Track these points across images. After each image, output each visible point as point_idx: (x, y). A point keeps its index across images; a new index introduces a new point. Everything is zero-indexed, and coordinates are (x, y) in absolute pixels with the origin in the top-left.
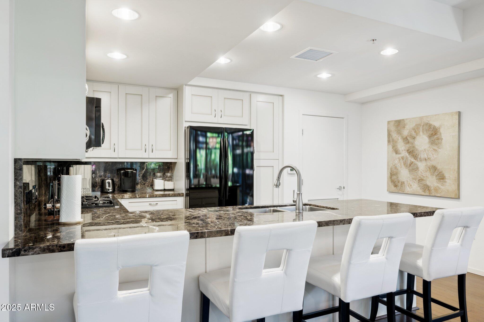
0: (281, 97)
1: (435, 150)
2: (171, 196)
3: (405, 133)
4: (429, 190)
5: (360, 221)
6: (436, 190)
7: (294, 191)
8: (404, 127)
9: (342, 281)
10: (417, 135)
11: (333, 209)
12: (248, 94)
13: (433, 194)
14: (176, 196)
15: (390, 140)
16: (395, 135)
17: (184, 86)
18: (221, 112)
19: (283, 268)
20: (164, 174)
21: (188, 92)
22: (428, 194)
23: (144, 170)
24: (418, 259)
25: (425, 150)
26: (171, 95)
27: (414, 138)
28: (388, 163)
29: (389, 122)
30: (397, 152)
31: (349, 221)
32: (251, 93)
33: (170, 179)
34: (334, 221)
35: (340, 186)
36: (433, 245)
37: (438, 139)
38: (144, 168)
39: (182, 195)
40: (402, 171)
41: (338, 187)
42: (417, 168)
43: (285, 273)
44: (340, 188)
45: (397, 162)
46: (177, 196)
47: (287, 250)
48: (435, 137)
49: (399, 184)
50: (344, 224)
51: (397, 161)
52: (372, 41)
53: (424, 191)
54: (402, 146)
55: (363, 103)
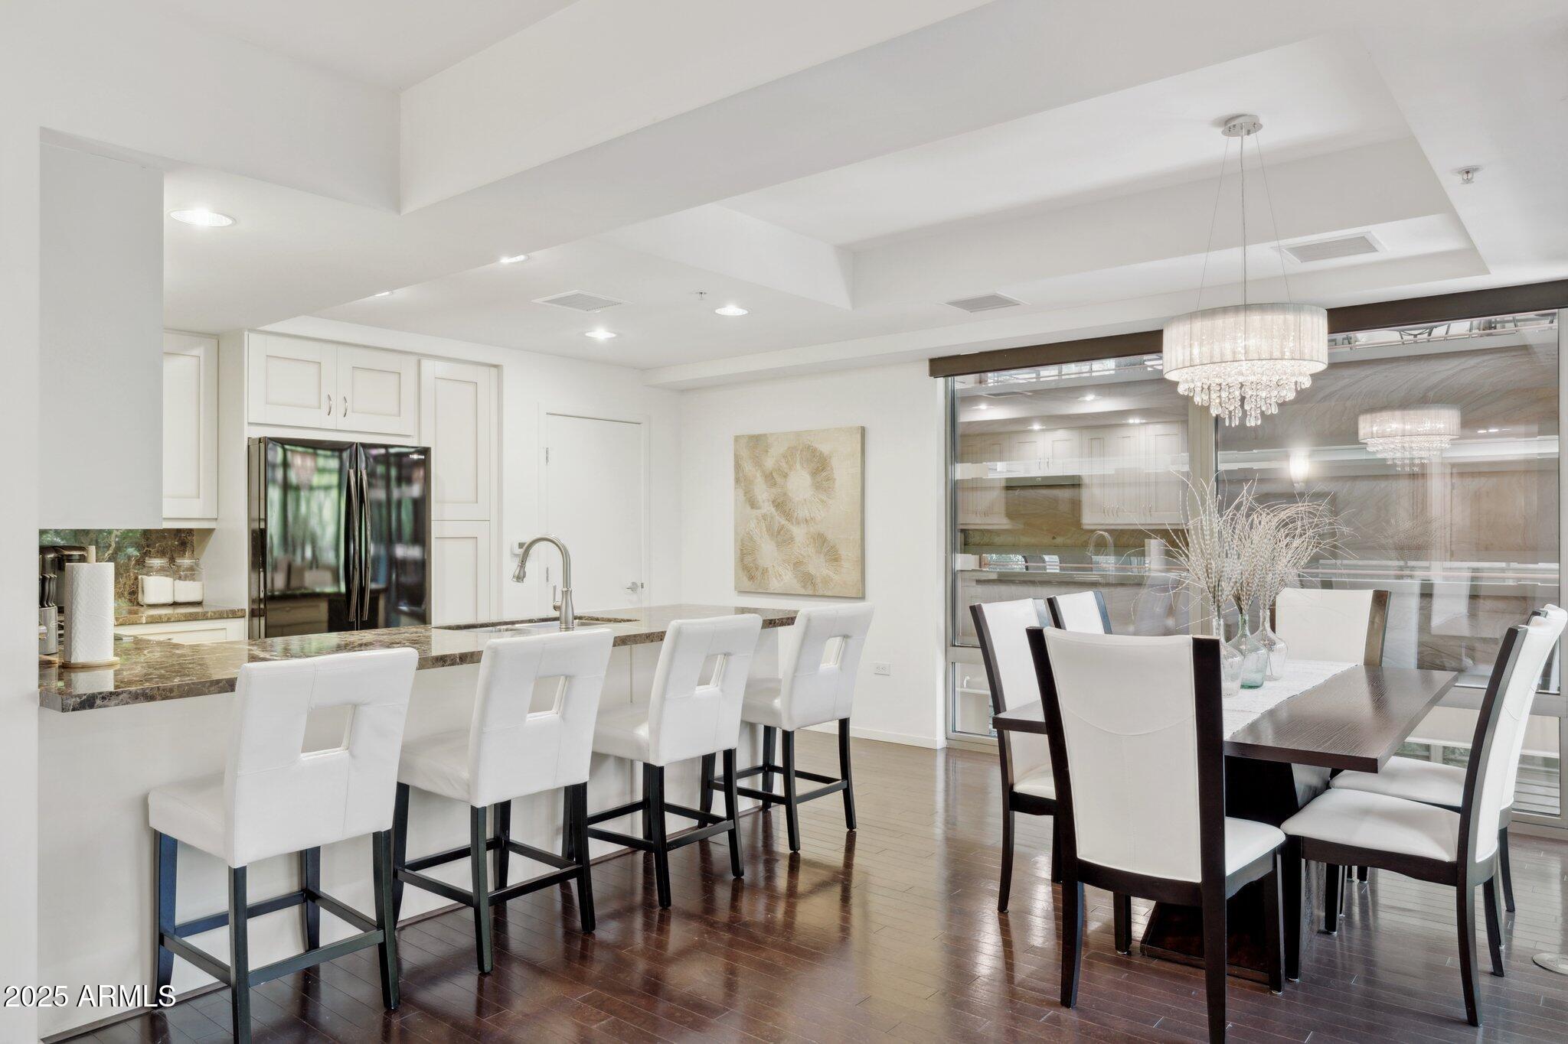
0: (494, 371)
1: (823, 501)
2: (211, 619)
3: (769, 463)
4: (814, 584)
5: (680, 628)
6: (826, 581)
7: (555, 588)
8: (767, 451)
9: (651, 732)
10: (790, 469)
11: (628, 621)
12: (413, 359)
13: (820, 592)
14: (224, 618)
15: (741, 479)
16: (748, 467)
17: (246, 333)
18: (344, 402)
19: (559, 709)
20: (172, 560)
21: (255, 347)
22: (811, 593)
23: (110, 552)
24: (775, 697)
25: (805, 500)
26: (199, 351)
27: (786, 476)
28: (736, 527)
29: (737, 439)
30: (753, 504)
31: (660, 636)
32: (420, 357)
33: (191, 574)
34: (635, 636)
35: (633, 583)
36: (796, 670)
37: (828, 480)
38: (110, 545)
39: (240, 614)
40: (763, 545)
41: (630, 585)
42: (792, 539)
43: (563, 717)
44: (633, 588)
45: (754, 526)
46: (228, 618)
47: (566, 677)
48: (824, 474)
49: (758, 574)
50: (652, 641)
51: (752, 525)
52: (699, 296)
53: (804, 587)
54: (763, 493)
55: (684, 389)
